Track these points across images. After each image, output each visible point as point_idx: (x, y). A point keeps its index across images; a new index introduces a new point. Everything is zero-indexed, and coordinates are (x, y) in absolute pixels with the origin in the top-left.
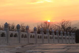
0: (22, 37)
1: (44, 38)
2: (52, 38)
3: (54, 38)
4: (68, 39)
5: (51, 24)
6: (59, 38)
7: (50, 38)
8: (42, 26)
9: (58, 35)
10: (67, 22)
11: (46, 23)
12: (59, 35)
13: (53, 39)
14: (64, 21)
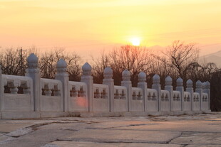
0: (43, 94)
1: (113, 96)
2: (139, 96)
3: (146, 97)
4: (188, 101)
5: (141, 53)
6: (160, 98)
7: (134, 95)
8: (114, 58)
9: (157, 88)
10: (187, 47)
11: (127, 49)
12: (160, 88)
13: (141, 101)
14: (178, 45)
